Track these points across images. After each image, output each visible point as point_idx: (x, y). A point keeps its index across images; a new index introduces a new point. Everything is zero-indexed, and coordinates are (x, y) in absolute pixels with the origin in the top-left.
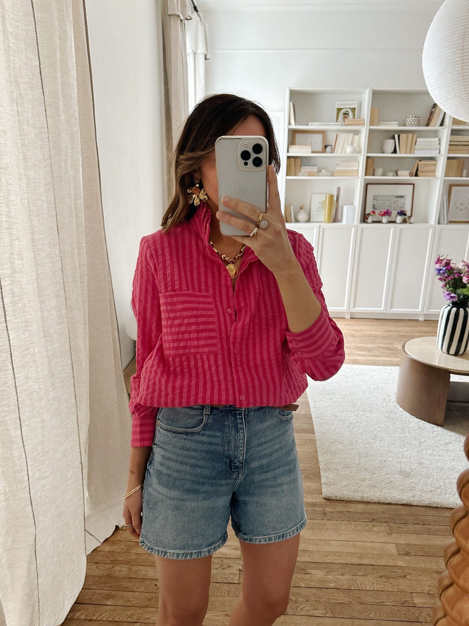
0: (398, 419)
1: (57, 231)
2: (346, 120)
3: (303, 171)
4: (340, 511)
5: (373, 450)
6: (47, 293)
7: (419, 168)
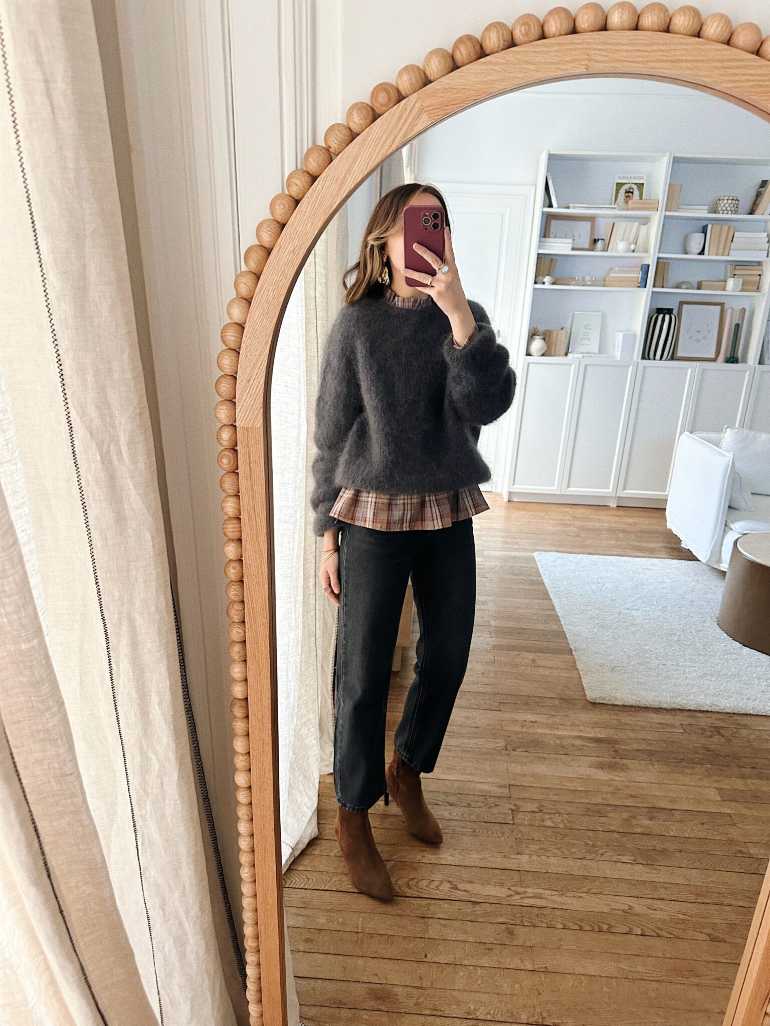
2: (630, 202)
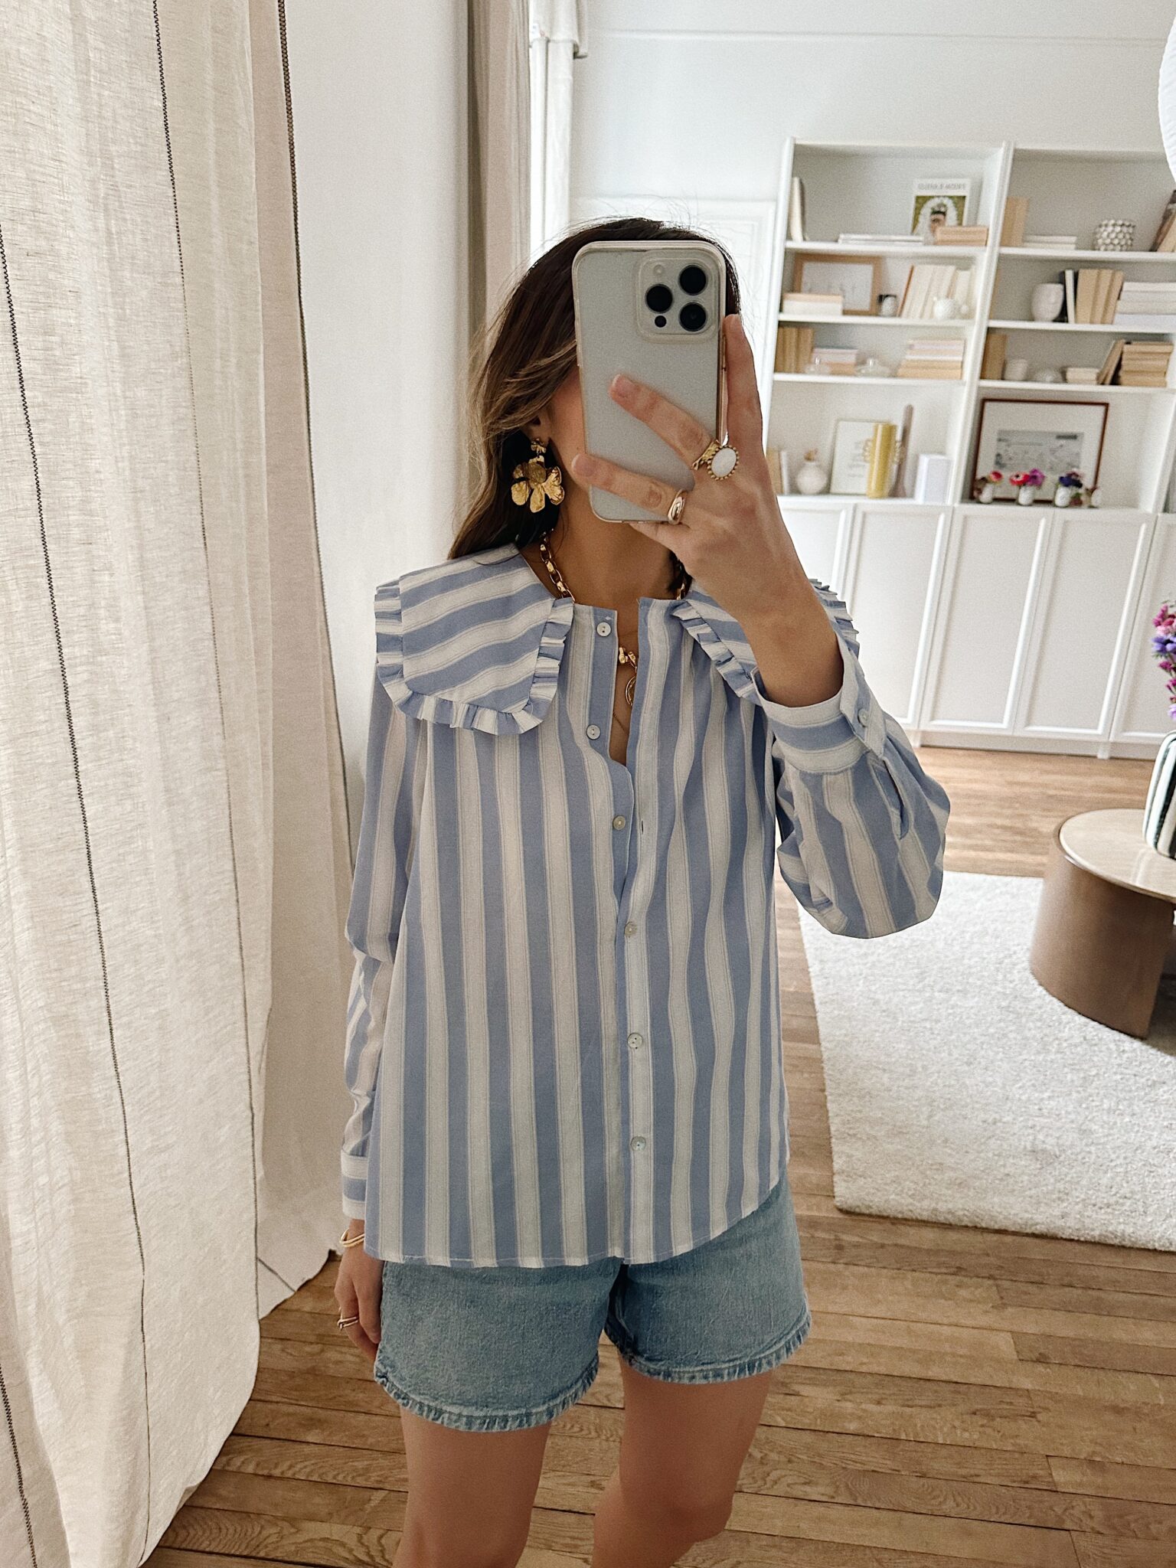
0: (1031, 1014)
1: (202, 541)
3: (817, 361)
4: (876, 1243)
5: (965, 1093)
6: (176, 696)
7: (1123, 362)
